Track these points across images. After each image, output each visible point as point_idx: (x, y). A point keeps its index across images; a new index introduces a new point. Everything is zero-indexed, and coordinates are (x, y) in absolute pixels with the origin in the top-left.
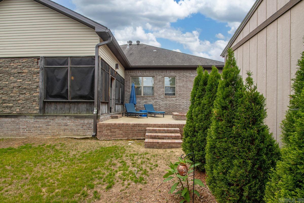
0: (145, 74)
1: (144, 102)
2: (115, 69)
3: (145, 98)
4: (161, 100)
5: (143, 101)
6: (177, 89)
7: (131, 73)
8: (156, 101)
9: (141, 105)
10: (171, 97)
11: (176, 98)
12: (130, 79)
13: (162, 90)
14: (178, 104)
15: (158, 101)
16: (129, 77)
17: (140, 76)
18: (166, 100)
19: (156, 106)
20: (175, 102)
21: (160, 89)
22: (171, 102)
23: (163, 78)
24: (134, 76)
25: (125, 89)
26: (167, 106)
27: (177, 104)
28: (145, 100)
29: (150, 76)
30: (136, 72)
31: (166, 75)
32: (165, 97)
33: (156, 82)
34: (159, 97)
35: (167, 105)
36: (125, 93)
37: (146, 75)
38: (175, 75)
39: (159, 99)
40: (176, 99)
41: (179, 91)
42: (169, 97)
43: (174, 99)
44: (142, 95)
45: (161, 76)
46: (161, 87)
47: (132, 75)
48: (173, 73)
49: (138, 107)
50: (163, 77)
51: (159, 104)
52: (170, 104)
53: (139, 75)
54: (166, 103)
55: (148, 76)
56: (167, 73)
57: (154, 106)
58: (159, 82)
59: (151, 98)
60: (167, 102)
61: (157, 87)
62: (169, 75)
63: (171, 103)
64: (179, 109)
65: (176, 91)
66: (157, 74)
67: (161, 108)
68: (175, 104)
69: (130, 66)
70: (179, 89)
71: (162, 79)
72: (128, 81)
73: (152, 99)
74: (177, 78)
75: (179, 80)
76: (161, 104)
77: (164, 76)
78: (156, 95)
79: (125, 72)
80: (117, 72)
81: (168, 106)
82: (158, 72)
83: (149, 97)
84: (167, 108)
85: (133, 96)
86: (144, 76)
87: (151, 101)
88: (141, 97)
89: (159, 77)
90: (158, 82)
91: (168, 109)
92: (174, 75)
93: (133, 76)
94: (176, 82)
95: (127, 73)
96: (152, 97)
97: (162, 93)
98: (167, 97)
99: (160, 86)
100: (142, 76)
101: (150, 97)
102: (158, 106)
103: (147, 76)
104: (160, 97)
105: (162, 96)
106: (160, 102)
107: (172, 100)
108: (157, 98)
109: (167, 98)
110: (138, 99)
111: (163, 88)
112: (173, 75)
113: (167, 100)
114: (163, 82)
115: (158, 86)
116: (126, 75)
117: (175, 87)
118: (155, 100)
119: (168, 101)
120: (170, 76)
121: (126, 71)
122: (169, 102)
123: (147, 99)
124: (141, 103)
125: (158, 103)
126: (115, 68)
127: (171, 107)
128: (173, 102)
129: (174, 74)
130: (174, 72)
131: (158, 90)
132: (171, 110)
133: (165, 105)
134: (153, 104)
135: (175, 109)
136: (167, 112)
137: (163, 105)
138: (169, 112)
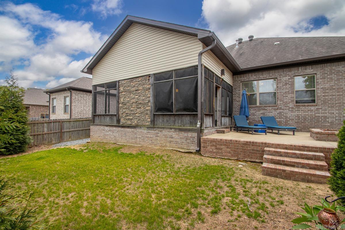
0: (261, 77)
1: (261, 114)
2: (220, 76)
3: (262, 108)
4: (289, 111)
5: (258, 112)
6: (319, 93)
7: (241, 77)
8: (280, 112)
9: (256, 118)
10: (308, 106)
11: (317, 107)
12: (240, 85)
13: (290, 96)
14: (322, 117)
15: (283, 112)
16: (239, 83)
17: (254, 80)
18: (297, 111)
19: (280, 118)
20: (315, 114)
21: (287, 95)
22: (307, 113)
23: (292, 79)
24: (246, 81)
25: (234, 98)
26: (299, 120)
27: (319, 116)
28: (262, 111)
29: (269, 78)
30: (249, 76)
31: (296, 75)
32: (297, 106)
33: (280, 85)
34: (285, 106)
35: (300, 117)
36: (234, 103)
37: (263, 78)
38: (315, 73)
39: (286, 109)
40: (317, 109)
41: (323, 96)
42: (305, 106)
43: (312, 108)
44: (258, 104)
45: (289, 76)
46: (289, 92)
47: (242, 81)
48: (309, 70)
49: (252, 120)
50: (292, 77)
51: (285, 117)
53: (252, 80)
54: (297, 115)
55: (267, 78)
56: (298, 70)
57: (277, 119)
58: (285, 85)
59: (272, 108)
60: (300, 113)
61: (281, 92)
62: (302, 74)
64: (323, 124)
65: (318, 96)
66: (281, 75)
67: (289, 122)
68: (315, 117)
69: (240, 69)
70: (323, 93)
71: (290, 80)
72: (237, 88)
73: (274, 110)
74: (318, 76)
75: (321, 79)
76: (289, 115)
77: (294, 75)
78: (280, 104)
79: (233, 78)
80: (223, 79)
81: (302, 119)
82: (283, 71)
83: (268, 107)
84: (301, 121)
85: (245, 106)
86: (260, 79)
87: (272, 113)
88: (257, 107)
89: (284, 78)
90: (283, 85)
92: (312, 72)
93: (244, 81)
94: (317, 82)
95: (236, 78)
96: (273, 106)
97: (290, 101)
98: (299, 106)
99: (287, 91)
100: (257, 79)
101: (270, 107)
102: (283, 118)
103: (265, 78)
104: (288, 106)
105: (291, 105)
106: (287, 114)
107: (308, 110)
108: (281, 108)
109: (299, 108)
110: (252, 110)
111: (293, 93)
112: (310, 73)
113: (299, 111)
114: (293, 84)
115: (284, 91)
116: (234, 81)
117: (314, 90)
118: (278, 111)
119: (302, 112)
120: (304, 74)
121: (234, 76)
122: (304, 113)
123: (265, 110)
124: (256, 115)
125: (283, 115)
126: (221, 74)
127: (308, 121)
128: (311, 113)
129: (312, 70)
130: (312, 69)
131: (284, 97)
132: (308, 124)
133: (295, 117)
134: (276, 116)
135: (316, 123)
136: (300, 128)
137: (293, 118)
138: (303, 127)
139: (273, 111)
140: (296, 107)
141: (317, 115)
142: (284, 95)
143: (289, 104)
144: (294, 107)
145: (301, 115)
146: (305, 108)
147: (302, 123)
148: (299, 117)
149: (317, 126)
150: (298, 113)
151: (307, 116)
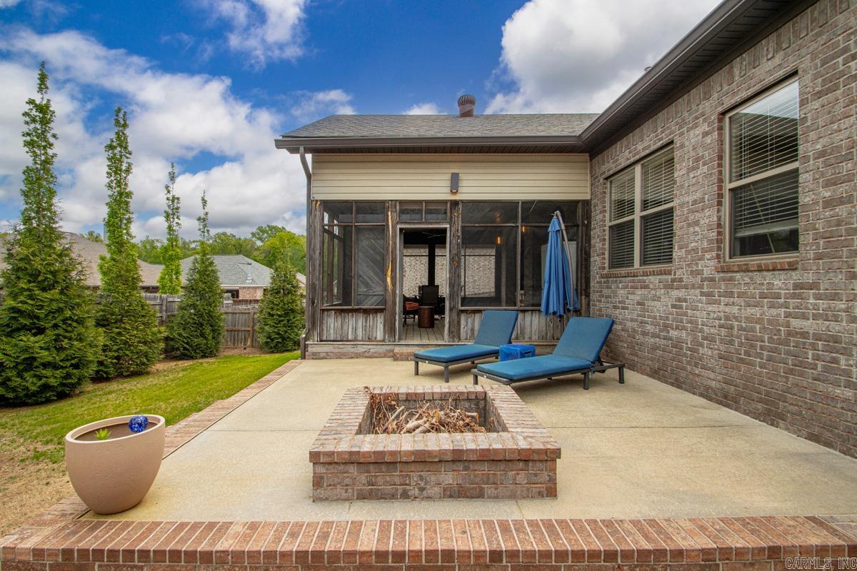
4: (703, 294)
5: (633, 297)
7: (604, 162)
8: (679, 300)
10: (761, 269)
11: (795, 276)
12: (604, 193)
13: (705, 219)
14: (816, 337)
15: (685, 300)
16: (601, 184)
17: (626, 164)
20: (788, 315)
21: (697, 216)
22: (756, 312)
23: (713, 131)
24: (612, 172)
25: (592, 242)
27: (804, 335)
30: (616, 153)
31: (726, 106)
32: (726, 270)
33: (681, 172)
34: (692, 273)
35: (735, 331)
37: (643, 150)
39: (693, 287)
40: (796, 286)
42: (747, 267)
43: (779, 282)
44: (637, 264)
45: (705, 121)
47: (607, 174)
50: (713, 122)
51: (691, 322)
52: (753, 330)
54: (727, 318)
56: (731, 80)
58: (693, 169)
59: (660, 281)
60: (735, 310)
61: (683, 205)
62: (744, 95)
63: (759, 321)
66: (684, 122)
67: (701, 350)
68: (789, 334)
71: (708, 140)
72: (597, 205)
73: (665, 287)
76: (701, 316)
77: (722, 109)
78: (680, 259)
79: (591, 168)
81: (741, 344)
82: (689, 102)
86: (638, 157)
87: (659, 299)
89: (691, 134)
90: (689, 170)
91: (743, 368)
92: (781, 67)
95: (597, 167)
97: (705, 245)
99: (698, 195)
100: (632, 160)
102: (686, 329)
103: (648, 151)
104: (699, 272)
105: (707, 266)
106: (696, 309)
107: (763, 296)
108: (681, 280)
109: (731, 279)
110: (620, 285)
111: (714, 202)
112: (772, 79)
113: (731, 294)
115: (690, 199)
116: (593, 179)
118: (674, 294)
119: (741, 301)
120: (750, 93)
121: (594, 160)
122: (750, 311)
125: (687, 314)
127: (762, 347)
128: (774, 312)
129: (777, 59)
130: (776, 50)
131: (689, 225)
132: (760, 374)
133: (721, 326)
134: (667, 318)
135: (791, 372)
136: (733, 388)
137: (712, 331)
138: (746, 387)
139: (663, 291)
140: (722, 275)
141: (796, 323)
142: (691, 218)
143: (701, 259)
144: (717, 276)
145: (736, 318)
146: (751, 278)
147: (742, 361)
148: (732, 328)
149: (795, 390)
150: (727, 309)
151: (758, 327)
